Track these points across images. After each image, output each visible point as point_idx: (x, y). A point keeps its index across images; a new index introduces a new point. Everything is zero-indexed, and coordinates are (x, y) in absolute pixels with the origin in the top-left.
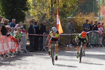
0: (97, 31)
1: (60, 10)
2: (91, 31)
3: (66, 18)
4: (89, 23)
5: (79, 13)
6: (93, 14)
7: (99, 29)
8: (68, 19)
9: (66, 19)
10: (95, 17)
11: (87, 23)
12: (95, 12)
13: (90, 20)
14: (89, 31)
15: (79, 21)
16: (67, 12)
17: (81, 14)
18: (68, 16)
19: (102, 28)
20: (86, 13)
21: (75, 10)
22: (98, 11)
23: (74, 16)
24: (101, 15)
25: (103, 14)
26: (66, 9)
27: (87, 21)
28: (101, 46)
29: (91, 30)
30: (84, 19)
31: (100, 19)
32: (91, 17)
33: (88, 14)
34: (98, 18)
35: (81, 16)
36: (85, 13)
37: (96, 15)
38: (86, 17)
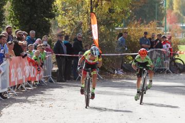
1: (105, 17)
2: (152, 50)
3: (113, 29)
4: (148, 37)
5: (134, 21)
6: (155, 23)
7: (164, 46)
8: (117, 30)
9: (114, 31)
10: (159, 28)
11: (145, 37)
12: (158, 20)
13: (151, 33)
14: (150, 49)
15: (133, 35)
16: (116, 21)
17: (136, 23)
18: (117, 27)
19: (169, 45)
20: (145, 22)
21: (127, 17)
22: (163, 19)
23: (125, 26)
24: (168, 25)
25: (170, 23)
26: (114, 16)
27: (146, 33)
28: (168, 72)
29: (152, 47)
30: (141, 30)
31: (166, 31)
32: (152, 28)
33: (147, 23)
34: (163, 29)
35: (136, 26)
36: (142, 22)
37: (160, 25)
38: (145, 28)
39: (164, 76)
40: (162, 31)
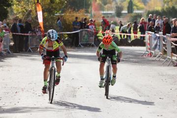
0: (88, 30)
1: (47, 6)
2: (81, 30)
3: (53, 15)
4: (79, 20)
5: (68, 10)
6: (83, 10)
7: (90, 27)
8: (56, 16)
9: (54, 16)
10: (86, 14)
11: (76, 20)
12: (85, 8)
13: (81, 18)
14: (80, 29)
15: (68, 19)
16: (55, 9)
17: (70, 10)
18: (57, 13)
19: (94, 27)
20: (76, 10)
21: (63, 6)
22: (89, 7)
23: (62, 13)
24: (93, 12)
25: (95, 11)
26: (54, 5)
27: (77, 18)
28: (93, 46)
29: (81, 28)
30: (73, 16)
31: (91, 16)
32: (81, 14)
33: (78, 11)
34: (89, 15)
35: (70, 13)
36: (74, 10)
37: (87, 12)
38: (76, 14)
39: (90, 48)
40: (88, 16)
